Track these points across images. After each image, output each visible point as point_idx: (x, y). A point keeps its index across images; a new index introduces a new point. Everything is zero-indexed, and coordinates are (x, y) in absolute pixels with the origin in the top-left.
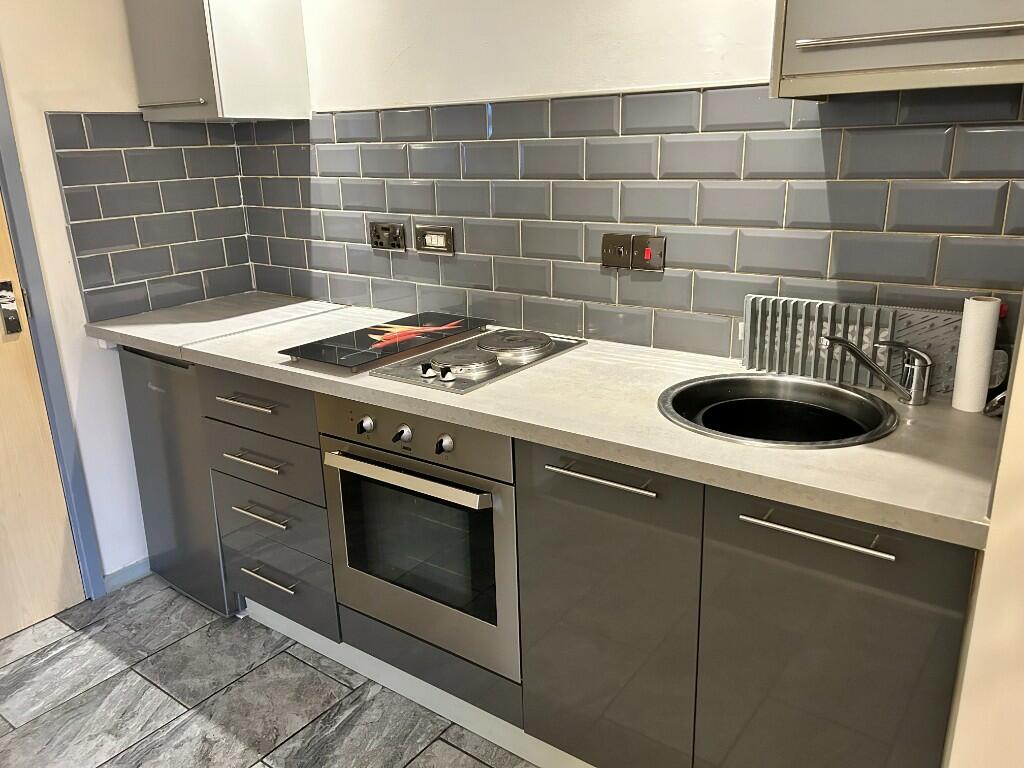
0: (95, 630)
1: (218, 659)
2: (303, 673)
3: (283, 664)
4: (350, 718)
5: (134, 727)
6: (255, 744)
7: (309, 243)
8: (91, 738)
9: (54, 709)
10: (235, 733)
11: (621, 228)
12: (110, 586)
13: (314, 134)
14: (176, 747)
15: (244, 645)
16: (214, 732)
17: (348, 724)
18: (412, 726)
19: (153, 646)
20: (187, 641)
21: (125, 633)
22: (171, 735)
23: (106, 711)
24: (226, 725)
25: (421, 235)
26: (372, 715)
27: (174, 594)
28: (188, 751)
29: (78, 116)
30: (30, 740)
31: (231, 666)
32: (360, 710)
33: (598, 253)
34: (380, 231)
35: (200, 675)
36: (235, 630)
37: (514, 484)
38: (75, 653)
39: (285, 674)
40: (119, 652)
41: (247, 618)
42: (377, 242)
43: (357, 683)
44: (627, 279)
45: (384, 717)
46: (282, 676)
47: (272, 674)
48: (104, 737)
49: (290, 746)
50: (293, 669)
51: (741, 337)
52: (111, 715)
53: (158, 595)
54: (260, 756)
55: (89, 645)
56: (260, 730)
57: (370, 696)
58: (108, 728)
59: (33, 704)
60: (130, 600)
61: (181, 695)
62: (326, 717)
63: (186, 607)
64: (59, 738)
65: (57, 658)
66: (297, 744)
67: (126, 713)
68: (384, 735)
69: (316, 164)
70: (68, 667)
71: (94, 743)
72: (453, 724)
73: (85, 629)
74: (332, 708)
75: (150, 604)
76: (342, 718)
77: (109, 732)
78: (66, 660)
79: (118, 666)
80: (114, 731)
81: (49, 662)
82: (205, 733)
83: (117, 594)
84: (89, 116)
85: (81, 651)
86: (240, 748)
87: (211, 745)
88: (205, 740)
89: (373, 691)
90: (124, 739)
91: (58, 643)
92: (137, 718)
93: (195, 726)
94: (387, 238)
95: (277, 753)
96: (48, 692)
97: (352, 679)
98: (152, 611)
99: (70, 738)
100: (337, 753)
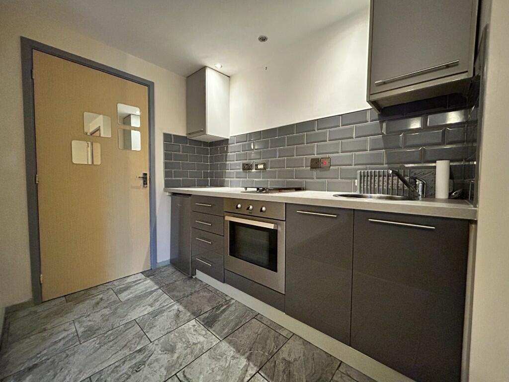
0: (151, 277)
1: (185, 288)
2: (211, 294)
3: (205, 291)
4: (225, 308)
5: (157, 304)
6: (193, 313)
7: (225, 172)
8: (144, 306)
9: (135, 297)
10: (188, 309)
11: (316, 156)
12: (158, 266)
13: (229, 142)
14: (169, 312)
15: (193, 285)
16: (181, 308)
17: (224, 310)
18: (245, 313)
19: (167, 283)
20: (177, 282)
21: (160, 278)
22: (168, 308)
23: (150, 299)
24: (185, 307)
25: (257, 165)
26: (232, 308)
27: (175, 270)
28: (173, 313)
29: (171, 135)
30: (125, 305)
31: (189, 290)
32: (228, 307)
33: (309, 165)
34: (245, 166)
35: (179, 292)
36: (191, 281)
37: (285, 221)
38: (144, 283)
39: (205, 294)
40: (157, 283)
41: (196, 278)
42: (244, 169)
43: (228, 299)
44: (318, 171)
45: (236, 310)
46: (205, 295)
47: (201, 293)
48: (147, 306)
49: (205, 315)
50: (208, 293)
51: (356, 185)
52: (151, 300)
53: (171, 269)
54: (195, 317)
55: (149, 281)
56: (196, 309)
57: (232, 303)
58: (150, 304)
59: (129, 295)
60: (163, 270)
61: (172, 297)
62: (218, 308)
63: (178, 273)
64: (134, 306)
65: (139, 283)
66: (207, 315)
67: (156, 300)
68: (236, 315)
69: (230, 150)
70: (142, 286)
71: (144, 308)
72: (259, 314)
73: (148, 277)
74: (219, 305)
75: (168, 272)
76: (222, 308)
77: (149, 305)
78: (141, 284)
79: (156, 287)
80: (151, 305)
81: (136, 284)
82: (178, 308)
83: (159, 268)
84: (173, 135)
85: (146, 282)
86: (189, 314)
87: (180, 312)
88: (178, 310)
89: (233, 301)
90: (154, 307)
91: (140, 280)
92: (159, 302)
93: (176, 306)
94: (247, 168)
95: (200, 317)
96: (134, 292)
97: (226, 297)
98: (169, 274)
99: (137, 306)
100: (220, 319)
